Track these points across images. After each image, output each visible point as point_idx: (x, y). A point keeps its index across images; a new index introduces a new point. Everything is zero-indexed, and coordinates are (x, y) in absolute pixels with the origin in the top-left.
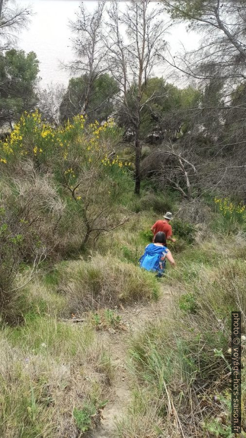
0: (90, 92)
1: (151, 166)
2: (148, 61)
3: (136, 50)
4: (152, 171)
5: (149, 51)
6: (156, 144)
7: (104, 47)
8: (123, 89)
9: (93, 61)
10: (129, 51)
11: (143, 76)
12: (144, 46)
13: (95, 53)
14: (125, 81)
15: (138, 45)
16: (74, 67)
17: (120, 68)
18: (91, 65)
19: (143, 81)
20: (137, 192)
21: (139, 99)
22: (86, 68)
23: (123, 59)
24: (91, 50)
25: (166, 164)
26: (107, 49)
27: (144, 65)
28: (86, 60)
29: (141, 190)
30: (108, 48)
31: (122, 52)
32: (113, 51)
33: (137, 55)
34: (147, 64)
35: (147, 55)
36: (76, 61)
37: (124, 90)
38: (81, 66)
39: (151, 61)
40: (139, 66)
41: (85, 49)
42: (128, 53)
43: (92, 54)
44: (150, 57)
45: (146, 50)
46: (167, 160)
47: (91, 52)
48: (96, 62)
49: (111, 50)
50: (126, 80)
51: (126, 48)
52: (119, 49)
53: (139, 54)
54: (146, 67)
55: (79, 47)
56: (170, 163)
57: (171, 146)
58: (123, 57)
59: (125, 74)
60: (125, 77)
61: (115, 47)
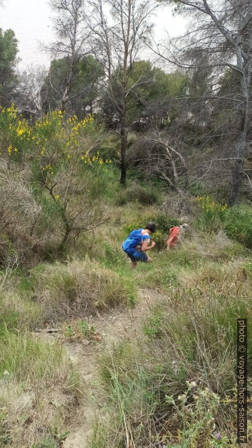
0: (72, 76)
1: (138, 154)
2: (134, 44)
3: (121, 32)
4: (138, 160)
5: (135, 34)
6: (143, 132)
7: (87, 27)
8: (107, 73)
9: (75, 43)
10: (113, 33)
11: (128, 60)
12: (129, 28)
13: (77, 34)
14: (110, 66)
15: (122, 26)
16: (55, 49)
17: (104, 51)
18: (73, 48)
19: (128, 65)
20: (123, 182)
21: (124, 84)
22: (67, 50)
23: (107, 41)
24: (73, 31)
25: (153, 153)
26: (90, 30)
27: (129, 49)
28: (67, 42)
29: (127, 180)
30: (91, 28)
31: (106, 34)
32: (96, 33)
33: (122, 38)
34: (132, 48)
35: (132, 38)
36: (57, 43)
37: (108, 75)
38: (62, 48)
39: (136, 44)
40: (124, 50)
41: (66, 30)
42: (112, 34)
43: (74, 35)
44: (136, 40)
45: (131, 32)
46: (154, 149)
47: (73, 33)
48: (78, 44)
49: (94, 31)
50: (110, 64)
51: (110, 30)
52: (102, 31)
53: (124, 37)
54: (132, 50)
55: (60, 28)
56: (157, 151)
57: (157, 134)
58: (107, 40)
59: (109, 57)
60: (109, 60)
61: (98, 29)
